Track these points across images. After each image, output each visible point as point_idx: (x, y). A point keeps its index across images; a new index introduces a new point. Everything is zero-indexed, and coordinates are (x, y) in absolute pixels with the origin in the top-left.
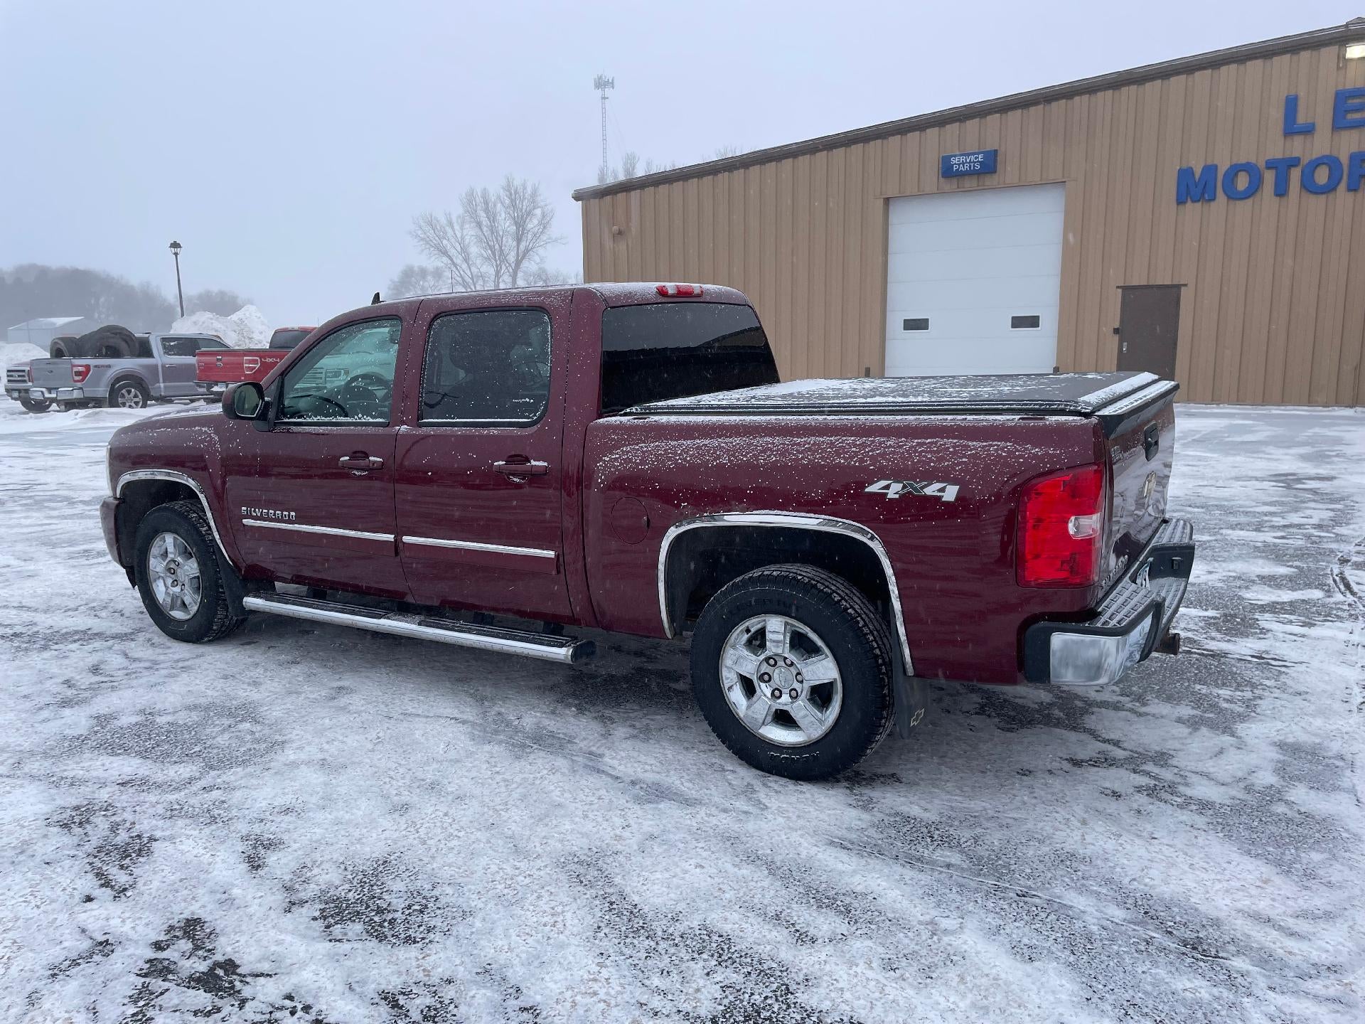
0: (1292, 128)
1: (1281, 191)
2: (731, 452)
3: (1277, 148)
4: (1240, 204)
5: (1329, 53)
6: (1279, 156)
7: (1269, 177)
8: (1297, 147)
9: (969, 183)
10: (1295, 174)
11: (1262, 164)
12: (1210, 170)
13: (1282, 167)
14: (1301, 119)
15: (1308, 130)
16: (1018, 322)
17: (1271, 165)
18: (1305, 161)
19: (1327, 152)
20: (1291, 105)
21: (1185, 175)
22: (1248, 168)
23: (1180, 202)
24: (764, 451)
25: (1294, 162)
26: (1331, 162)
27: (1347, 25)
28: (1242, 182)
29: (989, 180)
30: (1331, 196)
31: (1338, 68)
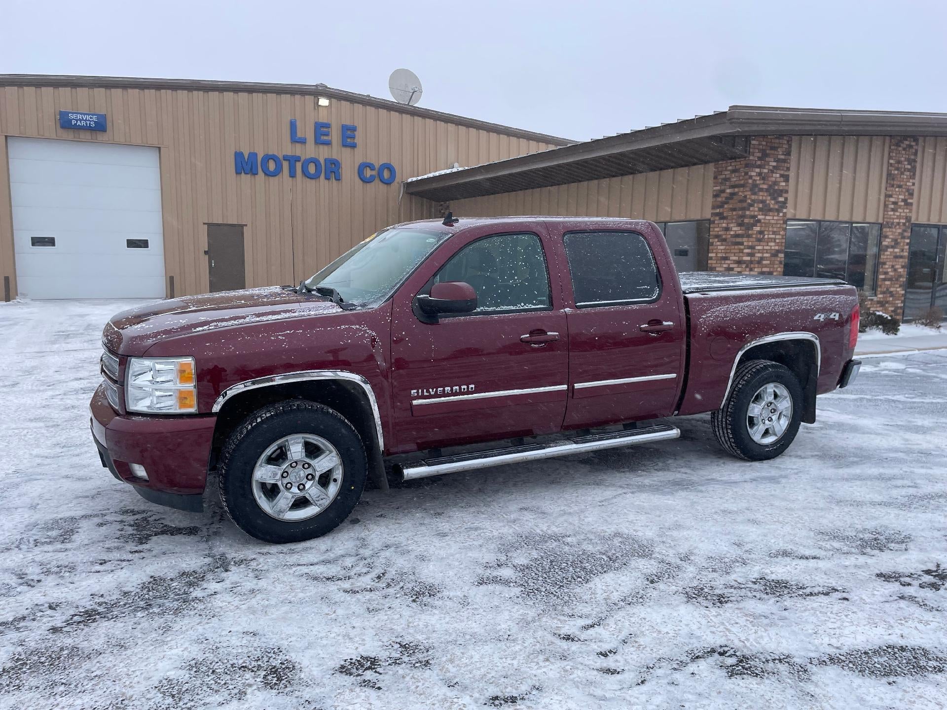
0: (296, 140)
1: (293, 175)
2: (763, 307)
3: (288, 149)
4: (271, 179)
5: (309, 99)
6: (289, 154)
7: (285, 165)
8: (298, 150)
9: (84, 135)
10: (299, 165)
11: (281, 157)
12: (253, 155)
13: (292, 160)
14: (299, 134)
15: (303, 142)
16: (132, 244)
17: (286, 158)
18: (303, 159)
19: (313, 156)
20: (293, 126)
21: (238, 155)
22: (274, 158)
23: (238, 173)
24: (776, 305)
25: (298, 159)
26: (315, 161)
27: (316, 86)
28: (272, 166)
29: (101, 137)
30: (318, 180)
31: (315, 109)
